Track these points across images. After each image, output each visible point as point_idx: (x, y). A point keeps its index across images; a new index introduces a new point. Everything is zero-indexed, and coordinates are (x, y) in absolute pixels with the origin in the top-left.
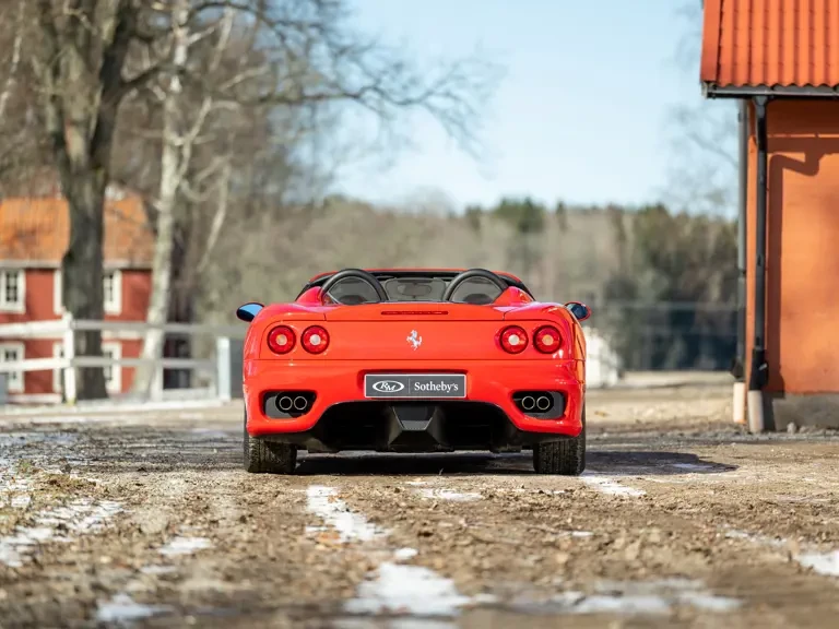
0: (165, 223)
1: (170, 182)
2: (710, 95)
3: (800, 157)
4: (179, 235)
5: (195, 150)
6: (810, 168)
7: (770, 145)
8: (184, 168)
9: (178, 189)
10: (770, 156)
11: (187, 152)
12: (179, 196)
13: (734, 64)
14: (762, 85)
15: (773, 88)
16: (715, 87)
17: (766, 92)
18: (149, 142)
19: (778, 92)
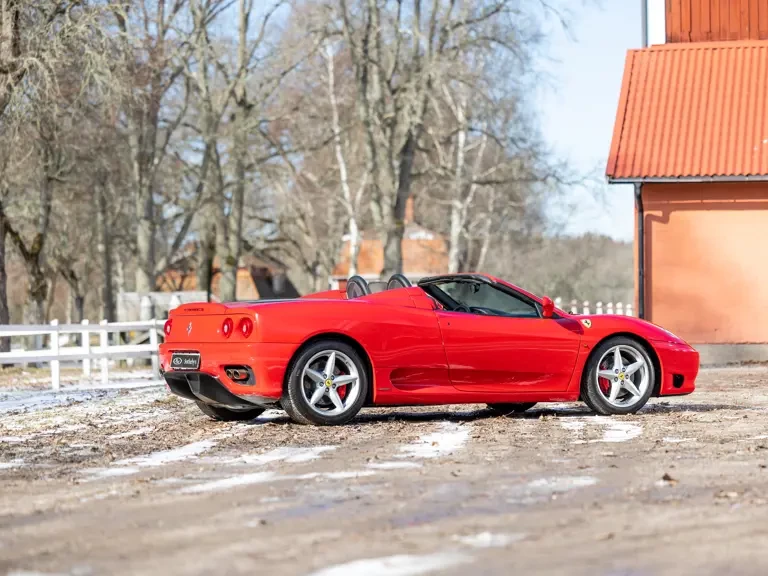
0: (454, 251)
1: (456, 229)
2: (610, 183)
3: (659, 213)
4: (461, 258)
5: (469, 210)
6: (665, 220)
7: (644, 207)
8: (463, 222)
9: (461, 233)
10: (645, 213)
11: (465, 213)
12: (461, 238)
13: (626, 155)
14: (639, 176)
15: (645, 178)
16: (613, 178)
17: (641, 180)
18: (444, 207)
19: (647, 180)
